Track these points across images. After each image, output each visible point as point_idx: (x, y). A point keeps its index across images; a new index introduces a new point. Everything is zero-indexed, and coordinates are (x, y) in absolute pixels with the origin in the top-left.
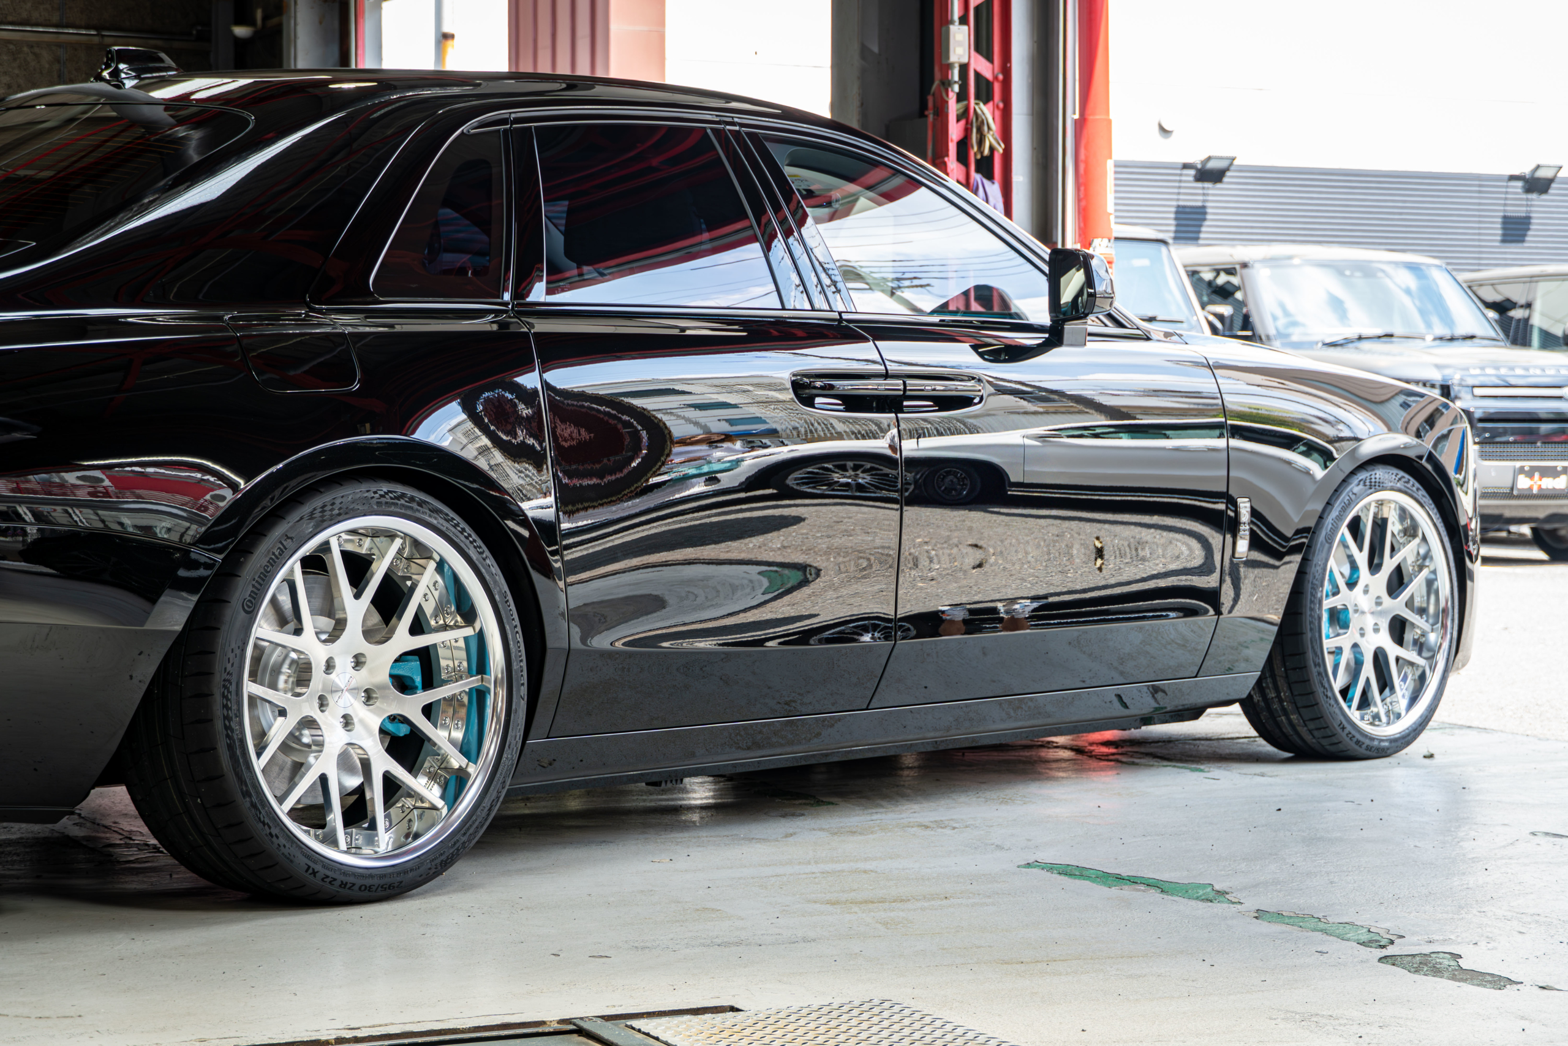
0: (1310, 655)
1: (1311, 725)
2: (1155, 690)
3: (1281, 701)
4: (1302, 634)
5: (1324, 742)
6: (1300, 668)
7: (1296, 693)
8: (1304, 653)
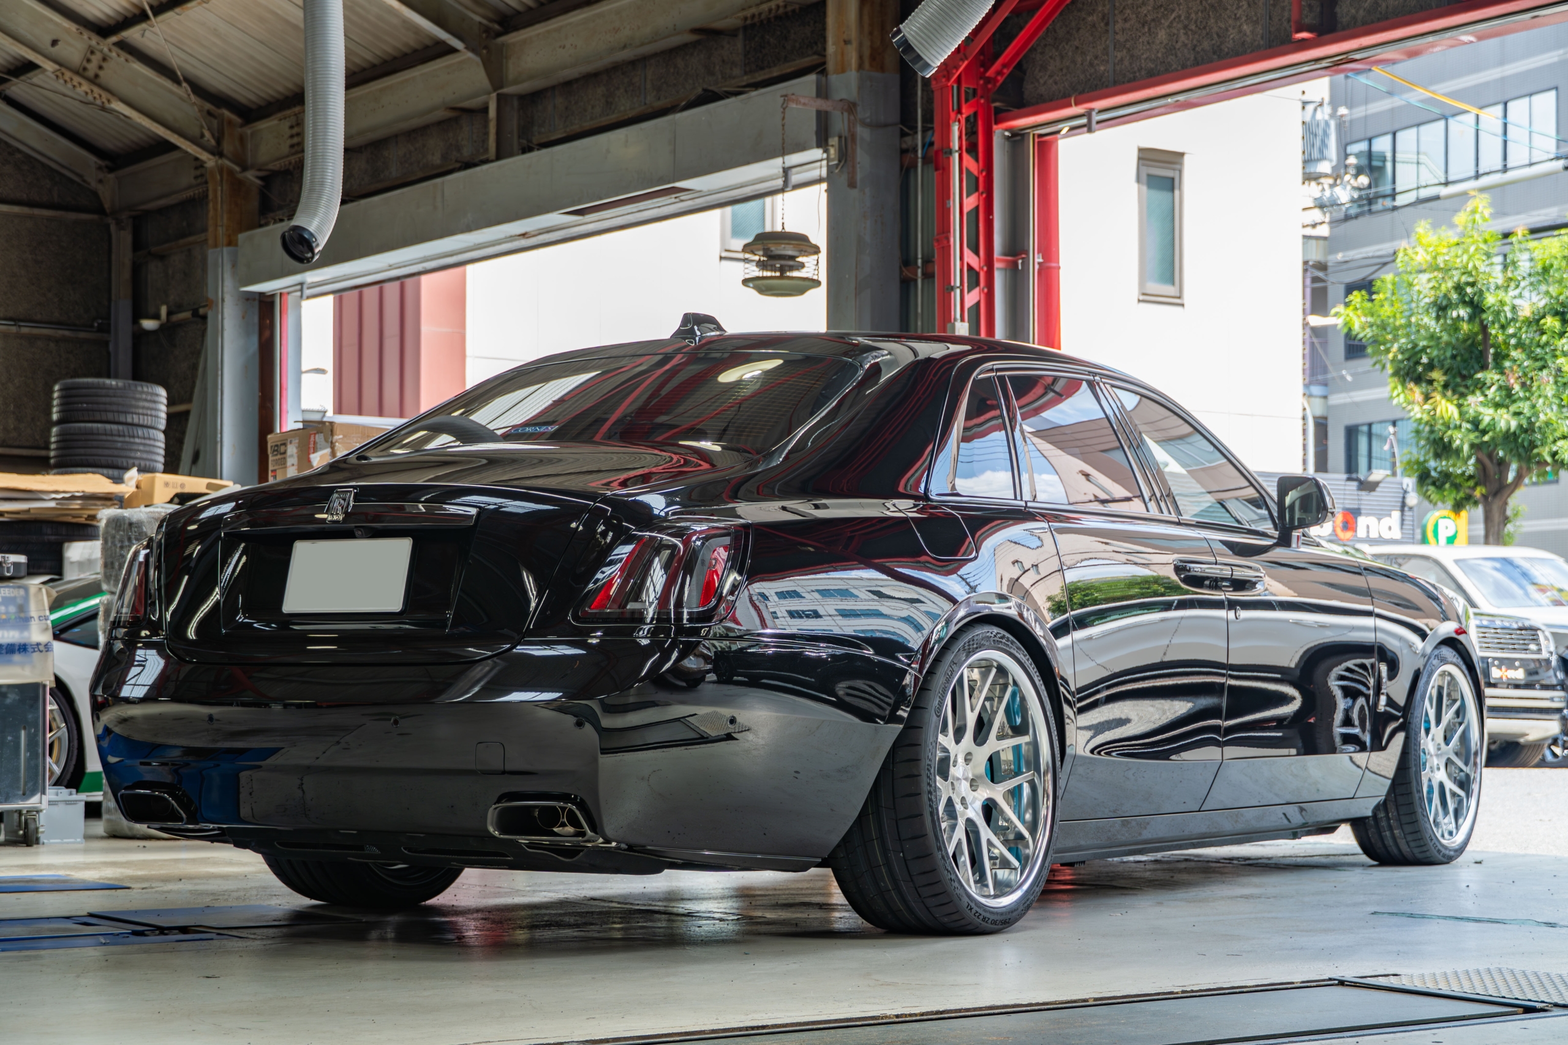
0: (1414, 783)
1: (1409, 838)
2: (1302, 810)
3: (1388, 819)
4: (1409, 768)
5: (1416, 851)
6: (1408, 794)
7: (1401, 813)
8: (1410, 783)
